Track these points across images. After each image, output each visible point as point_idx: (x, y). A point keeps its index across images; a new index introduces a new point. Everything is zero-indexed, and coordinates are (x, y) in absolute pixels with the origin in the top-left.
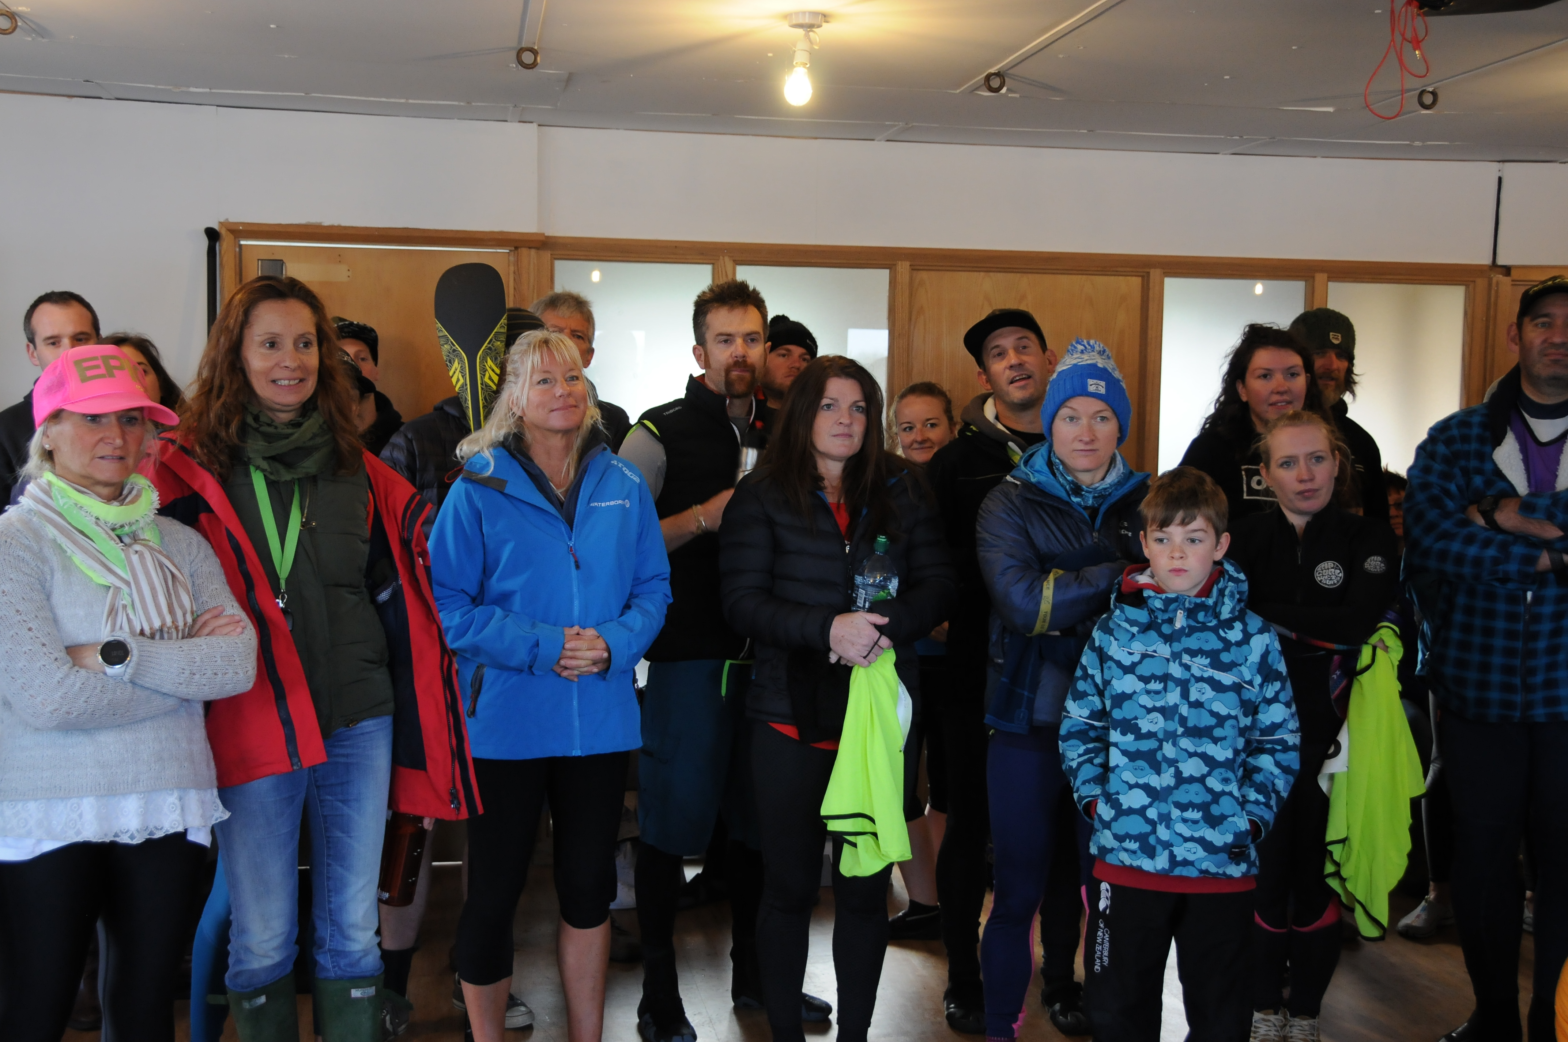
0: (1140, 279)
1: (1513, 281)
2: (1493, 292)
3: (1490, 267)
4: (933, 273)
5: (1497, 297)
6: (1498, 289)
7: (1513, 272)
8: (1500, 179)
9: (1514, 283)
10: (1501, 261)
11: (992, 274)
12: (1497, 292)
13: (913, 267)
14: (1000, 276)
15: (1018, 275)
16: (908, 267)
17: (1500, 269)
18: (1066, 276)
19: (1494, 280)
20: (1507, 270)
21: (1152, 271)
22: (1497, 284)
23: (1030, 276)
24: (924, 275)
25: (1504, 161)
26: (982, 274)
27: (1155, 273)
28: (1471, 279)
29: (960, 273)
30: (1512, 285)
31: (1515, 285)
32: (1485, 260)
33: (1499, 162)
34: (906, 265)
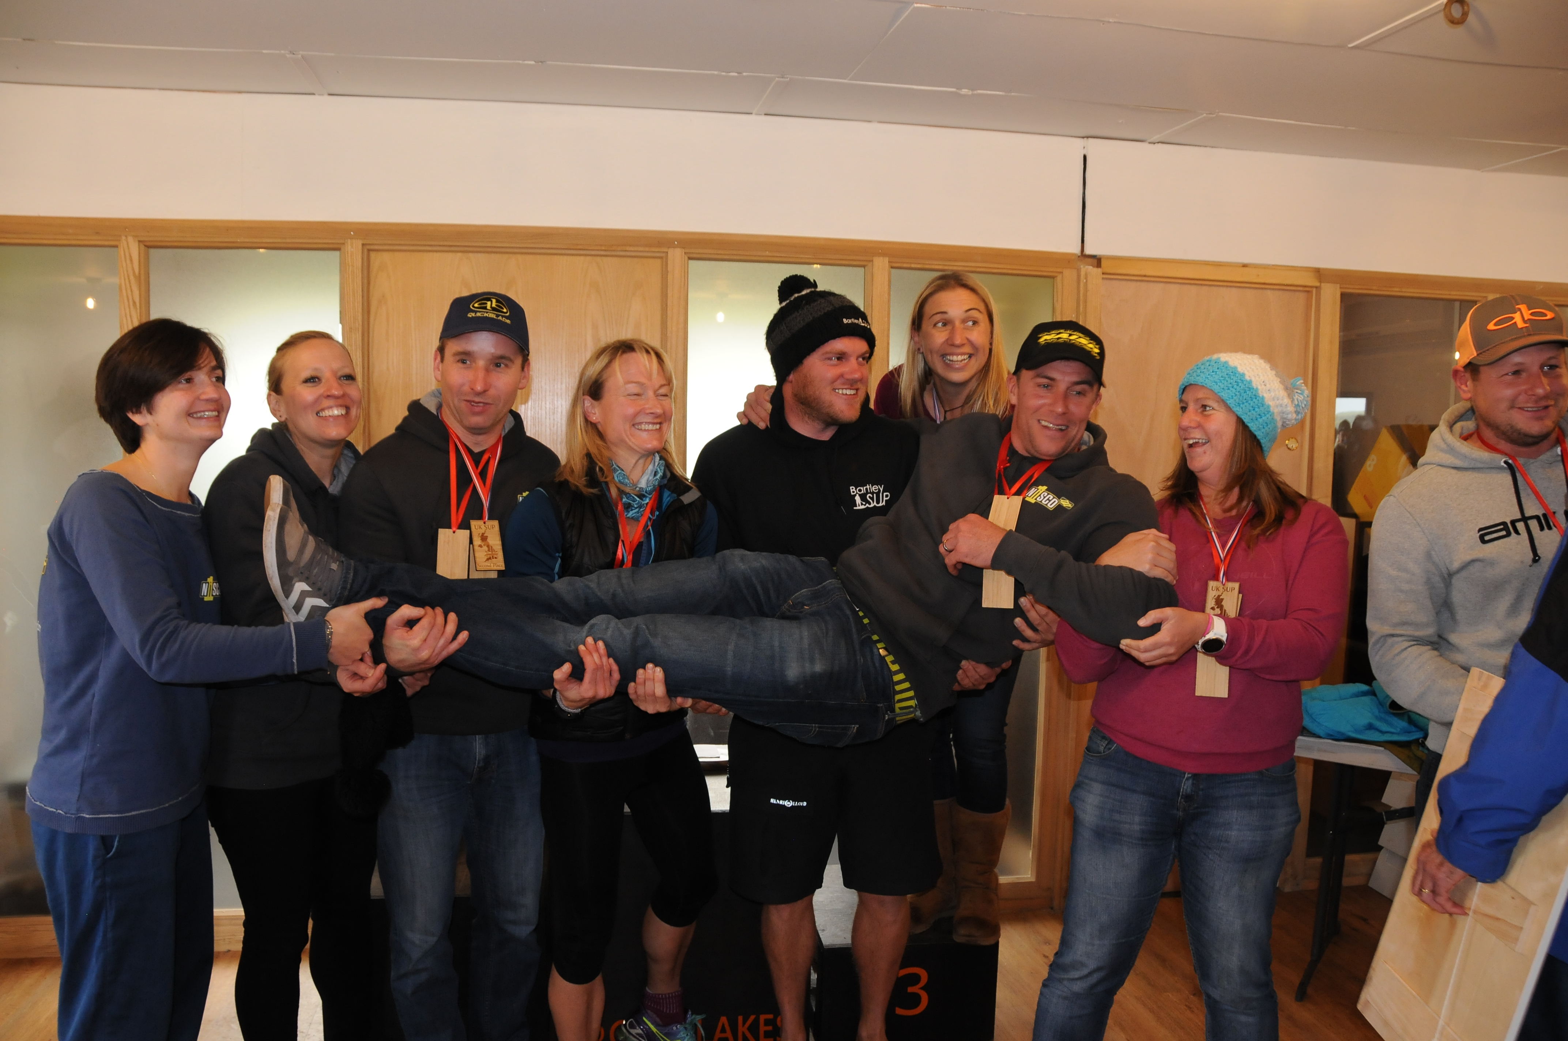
0: (659, 261)
1: (1103, 274)
2: (1082, 285)
3: (1079, 257)
4: (397, 254)
5: (1086, 290)
6: (1086, 281)
7: (1104, 263)
8: (1085, 157)
9: (1105, 276)
10: (1088, 251)
11: (471, 255)
12: (1086, 284)
13: (369, 247)
14: (482, 258)
15: (506, 256)
16: (360, 247)
17: (1090, 260)
18: (565, 257)
19: (1083, 274)
20: (1097, 261)
21: (671, 251)
22: (1086, 275)
23: (519, 257)
24: (386, 257)
25: (1088, 137)
26: (459, 254)
27: (676, 255)
28: (1058, 270)
29: (431, 254)
30: (1103, 278)
31: (1107, 279)
32: (1076, 249)
33: (1083, 138)
34: (358, 243)
